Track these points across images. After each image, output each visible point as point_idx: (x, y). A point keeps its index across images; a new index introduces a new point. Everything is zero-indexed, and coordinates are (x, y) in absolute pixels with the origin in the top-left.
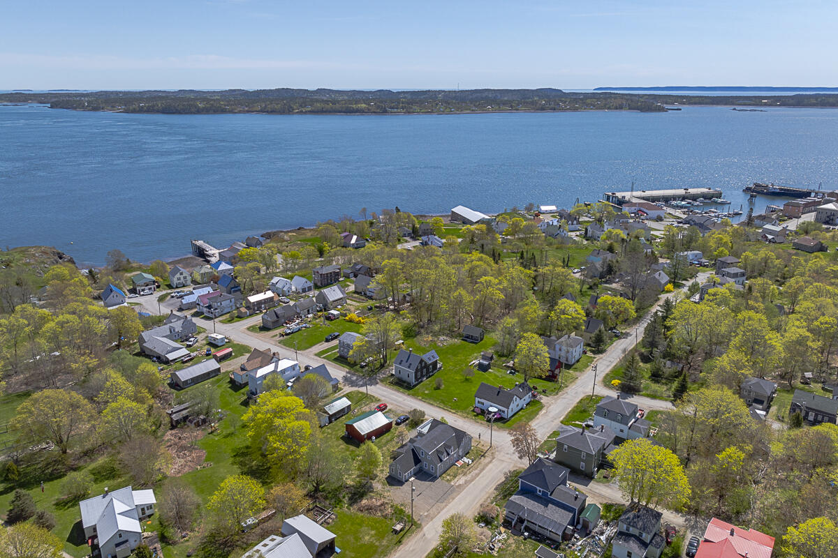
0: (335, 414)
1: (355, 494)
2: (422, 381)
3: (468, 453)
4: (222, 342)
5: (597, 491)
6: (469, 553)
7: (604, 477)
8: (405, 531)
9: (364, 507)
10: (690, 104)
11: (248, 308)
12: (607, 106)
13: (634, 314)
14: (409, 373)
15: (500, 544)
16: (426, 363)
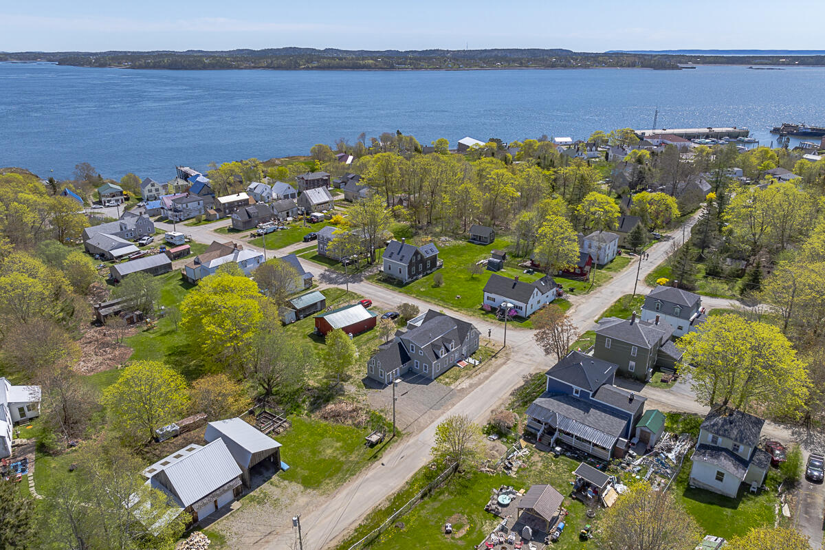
0: (304, 310)
1: (319, 398)
2: (417, 279)
3: (474, 353)
4: (180, 240)
5: (654, 397)
6: (474, 474)
7: (662, 381)
8: (384, 443)
9: (329, 413)
10: (704, 63)
11: (218, 210)
12: (619, 64)
13: (676, 212)
14: (401, 267)
15: (520, 463)
16: (422, 257)
